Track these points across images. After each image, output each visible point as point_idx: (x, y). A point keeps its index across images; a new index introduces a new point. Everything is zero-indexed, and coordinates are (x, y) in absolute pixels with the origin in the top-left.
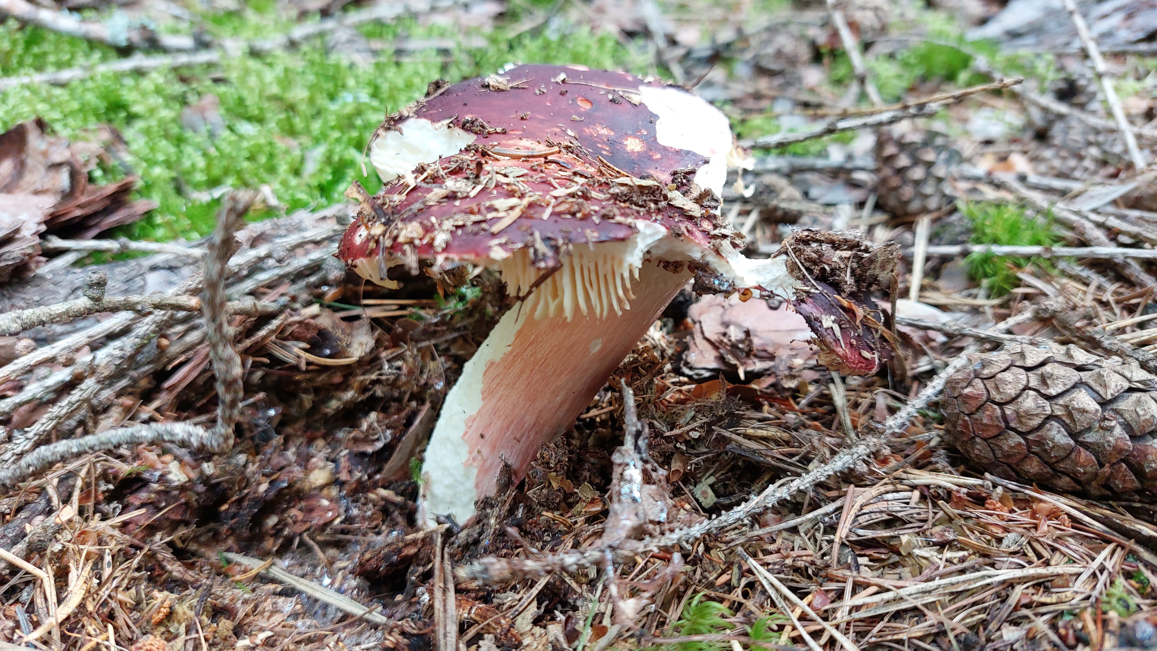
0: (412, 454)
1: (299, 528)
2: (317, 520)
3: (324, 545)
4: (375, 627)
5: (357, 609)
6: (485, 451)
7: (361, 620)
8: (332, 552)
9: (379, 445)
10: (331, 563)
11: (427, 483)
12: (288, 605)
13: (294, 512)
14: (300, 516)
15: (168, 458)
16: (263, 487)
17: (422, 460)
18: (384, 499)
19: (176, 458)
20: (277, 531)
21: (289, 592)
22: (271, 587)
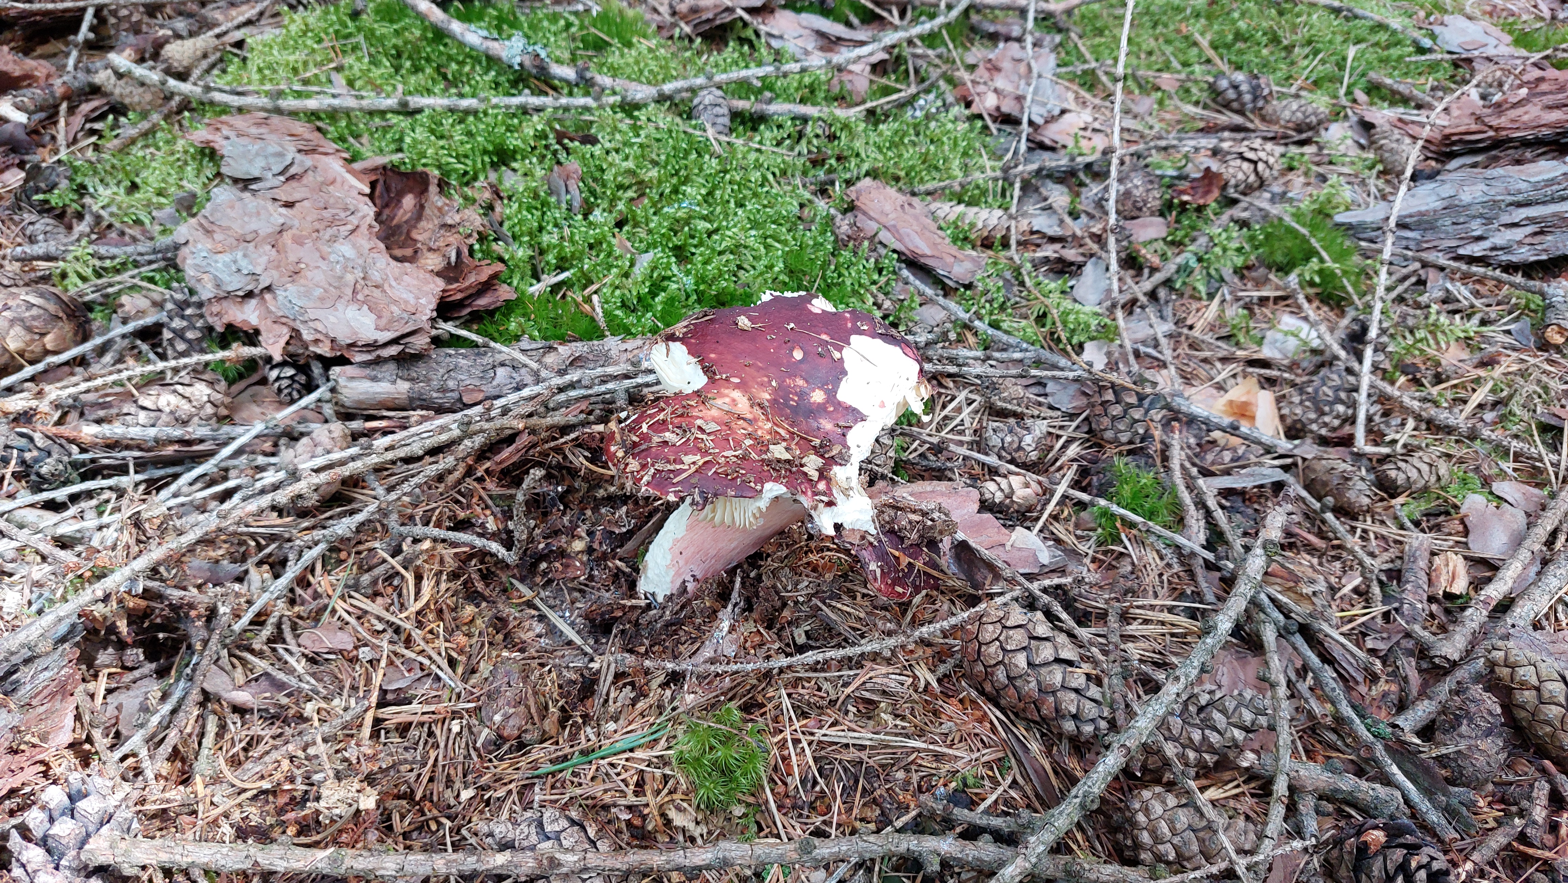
0: (643, 543)
1: (558, 576)
2: (570, 575)
3: (571, 590)
4: (586, 654)
5: (578, 641)
6: (681, 563)
7: (579, 648)
8: (576, 594)
9: (624, 530)
10: (573, 603)
11: (645, 567)
12: (539, 628)
13: (557, 565)
14: (561, 568)
15: (488, 512)
16: (541, 546)
17: (647, 550)
18: (617, 568)
19: (493, 513)
20: (545, 573)
21: (542, 618)
22: (534, 612)
